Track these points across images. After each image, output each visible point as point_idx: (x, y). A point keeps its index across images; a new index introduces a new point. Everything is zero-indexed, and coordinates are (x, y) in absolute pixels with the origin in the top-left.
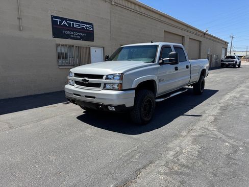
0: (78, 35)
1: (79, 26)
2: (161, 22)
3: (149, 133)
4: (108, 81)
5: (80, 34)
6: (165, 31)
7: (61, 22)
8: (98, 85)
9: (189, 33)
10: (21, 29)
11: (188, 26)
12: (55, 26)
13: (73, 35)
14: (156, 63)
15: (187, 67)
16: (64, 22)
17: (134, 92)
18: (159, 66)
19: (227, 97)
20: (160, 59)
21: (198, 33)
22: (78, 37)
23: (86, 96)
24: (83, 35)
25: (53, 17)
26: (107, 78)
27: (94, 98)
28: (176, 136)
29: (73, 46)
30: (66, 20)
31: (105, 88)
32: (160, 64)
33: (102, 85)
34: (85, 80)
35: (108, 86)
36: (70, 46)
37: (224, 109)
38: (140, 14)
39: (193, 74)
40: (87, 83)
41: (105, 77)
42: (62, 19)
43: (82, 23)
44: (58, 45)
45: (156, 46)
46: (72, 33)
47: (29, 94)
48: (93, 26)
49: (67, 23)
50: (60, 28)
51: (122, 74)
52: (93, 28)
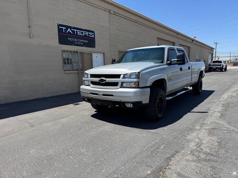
0: (82, 42)
1: (82, 33)
3: (165, 128)
4: (127, 80)
5: (83, 41)
6: (158, 38)
7: (66, 30)
8: (115, 84)
9: (178, 40)
10: (31, 36)
11: (178, 33)
12: (60, 34)
13: (77, 42)
14: (165, 63)
15: (189, 68)
16: (69, 30)
17: (149, 90)
18: (168, 66)
20: (168, 60)
21: (187, 39)
22: (81, 44)
23: (103, 95)
24: (86, 41)
25: (59, 25)
26: (124, 77)
27: (112, 96)
28: (191, 129)
29: (77, 52)
30: (70, 28)
31: (122, 87)
32: (168, 64)
33: (120, 84)
34: (102, 80)
35: (125, 85)
36: (74, 52)
37: (227, 106)
38: (136, 22)
39: (194, 74)
40: (104, 82)
41: (122, 76)
42: (68, 27)
43: (85, 30)
44: (64, 51)
45: (163, 49)
46: (76, 40)
47: (38, 97)
48: (94, 33)
49: (71, 31)
50: (66, 35)
51: (139, 73)
52: (94, 35)
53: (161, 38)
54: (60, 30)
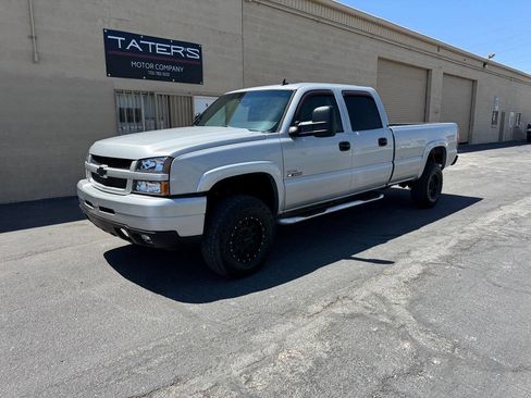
0: (166, 71)
1: (169, 50)
2: (372, 37)
4: (140, 174)
5: (169, 68)
6: (379, 58)
7: (125, 44)
8: (120, 183)
9: (443, 63)
10: (36, 59)
11: (440, 47)
12: (111, 52)
13: (154, 70)
14: (281, 132)
15: (382, 142)
16: (133, 43)
17: (204, 200)
18: (290, 139)
19: (494, 216)
20: (292, 124)
21: (468, 61)
22: (164, 74)
23: (102, 209)
24: (178, 69)
25: (108, 33)
26: (139, 166)
27: (111, 211)
29: (152, 94)
30: (137, 37)
31: (135, 191)
32: (292, 135)
33: (130, 184)
34: (102, 171)
35: (143, 186)
36: (146, 94)
39: (402, 158)
40: (105, 177)
41: (134, 164)
42: (129, 36)
43: (176, 43)
44: (119, 92)
45: (290, 93)
46: (151, 66)
48: (200, 49)
49: (141, 45)
50: (124, 55)
51: (171, 158)
52: (200, 54)
53: (391, 58)
54: (110, 45)
